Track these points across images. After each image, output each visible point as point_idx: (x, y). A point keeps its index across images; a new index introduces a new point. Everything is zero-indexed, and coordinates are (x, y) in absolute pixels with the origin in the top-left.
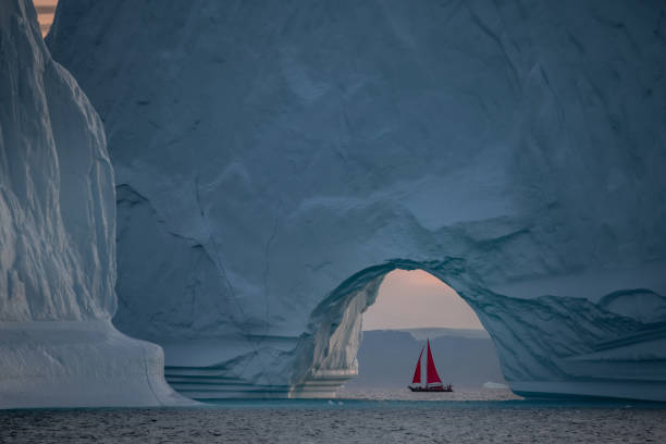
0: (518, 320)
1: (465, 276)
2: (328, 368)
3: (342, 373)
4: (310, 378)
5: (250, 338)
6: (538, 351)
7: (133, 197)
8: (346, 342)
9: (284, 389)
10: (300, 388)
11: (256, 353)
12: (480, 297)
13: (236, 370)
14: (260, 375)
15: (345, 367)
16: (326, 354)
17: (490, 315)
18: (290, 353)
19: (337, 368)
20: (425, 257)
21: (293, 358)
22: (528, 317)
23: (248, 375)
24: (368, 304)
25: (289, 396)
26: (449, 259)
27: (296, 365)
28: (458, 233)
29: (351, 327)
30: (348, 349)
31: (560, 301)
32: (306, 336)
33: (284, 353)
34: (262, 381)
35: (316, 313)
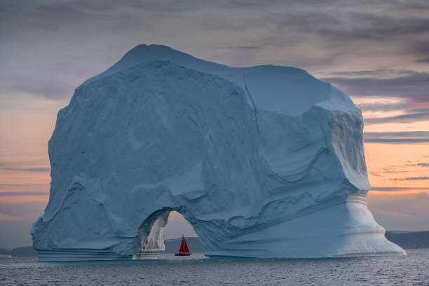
0: (205, 228)
1: (187, 213)
2: (150, 248)
3: (156, 250)
4: (141, 252)
5: (119, 238)
6: (212, 239)
7: (80, 187)
8: (157, 238)
9: (131, 256)
10: (140, 256)
11: (121, 243)
12: (193, 221)
13: (114, 250)
14: (122, 252)
15: (158, 248)
16: (147, 243)
17: (197, 227)
18: (133, 243)
19: (154, 248)
20: (175, 206)
21: (133, 245)
22: (208, 227)
23: (118, 252)
24: (165, 224)
25: (134, 259)
26: (181, 207)
27: (134, 247)
28: (183, 197)
29: (158, 233)
30: (158, 241)
31: (217, 221)
32: (137, 236)
33: (130, 243)
34: (123, 254)
35: (140, 228)
